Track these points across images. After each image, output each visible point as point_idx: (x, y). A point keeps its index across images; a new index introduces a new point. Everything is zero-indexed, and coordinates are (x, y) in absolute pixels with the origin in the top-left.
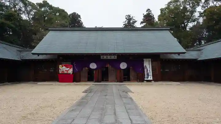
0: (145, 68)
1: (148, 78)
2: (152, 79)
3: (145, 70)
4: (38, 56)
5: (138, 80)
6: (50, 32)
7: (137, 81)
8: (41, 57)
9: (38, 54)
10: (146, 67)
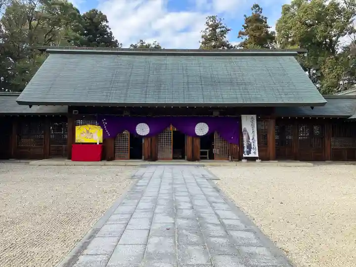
0: (244, 133)
1: (249, 153)
2: (257, 155)
3: (245, 138)
4: (30, 107)
5: (230, 157)
6: (51, 56)
7: (228, 160)
8: (35, 110)
9: (30, 104)
10: (245, 130)
